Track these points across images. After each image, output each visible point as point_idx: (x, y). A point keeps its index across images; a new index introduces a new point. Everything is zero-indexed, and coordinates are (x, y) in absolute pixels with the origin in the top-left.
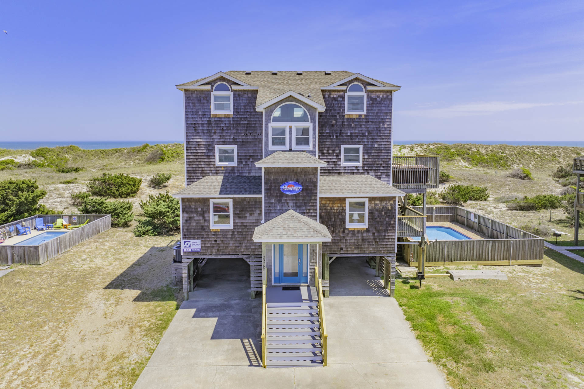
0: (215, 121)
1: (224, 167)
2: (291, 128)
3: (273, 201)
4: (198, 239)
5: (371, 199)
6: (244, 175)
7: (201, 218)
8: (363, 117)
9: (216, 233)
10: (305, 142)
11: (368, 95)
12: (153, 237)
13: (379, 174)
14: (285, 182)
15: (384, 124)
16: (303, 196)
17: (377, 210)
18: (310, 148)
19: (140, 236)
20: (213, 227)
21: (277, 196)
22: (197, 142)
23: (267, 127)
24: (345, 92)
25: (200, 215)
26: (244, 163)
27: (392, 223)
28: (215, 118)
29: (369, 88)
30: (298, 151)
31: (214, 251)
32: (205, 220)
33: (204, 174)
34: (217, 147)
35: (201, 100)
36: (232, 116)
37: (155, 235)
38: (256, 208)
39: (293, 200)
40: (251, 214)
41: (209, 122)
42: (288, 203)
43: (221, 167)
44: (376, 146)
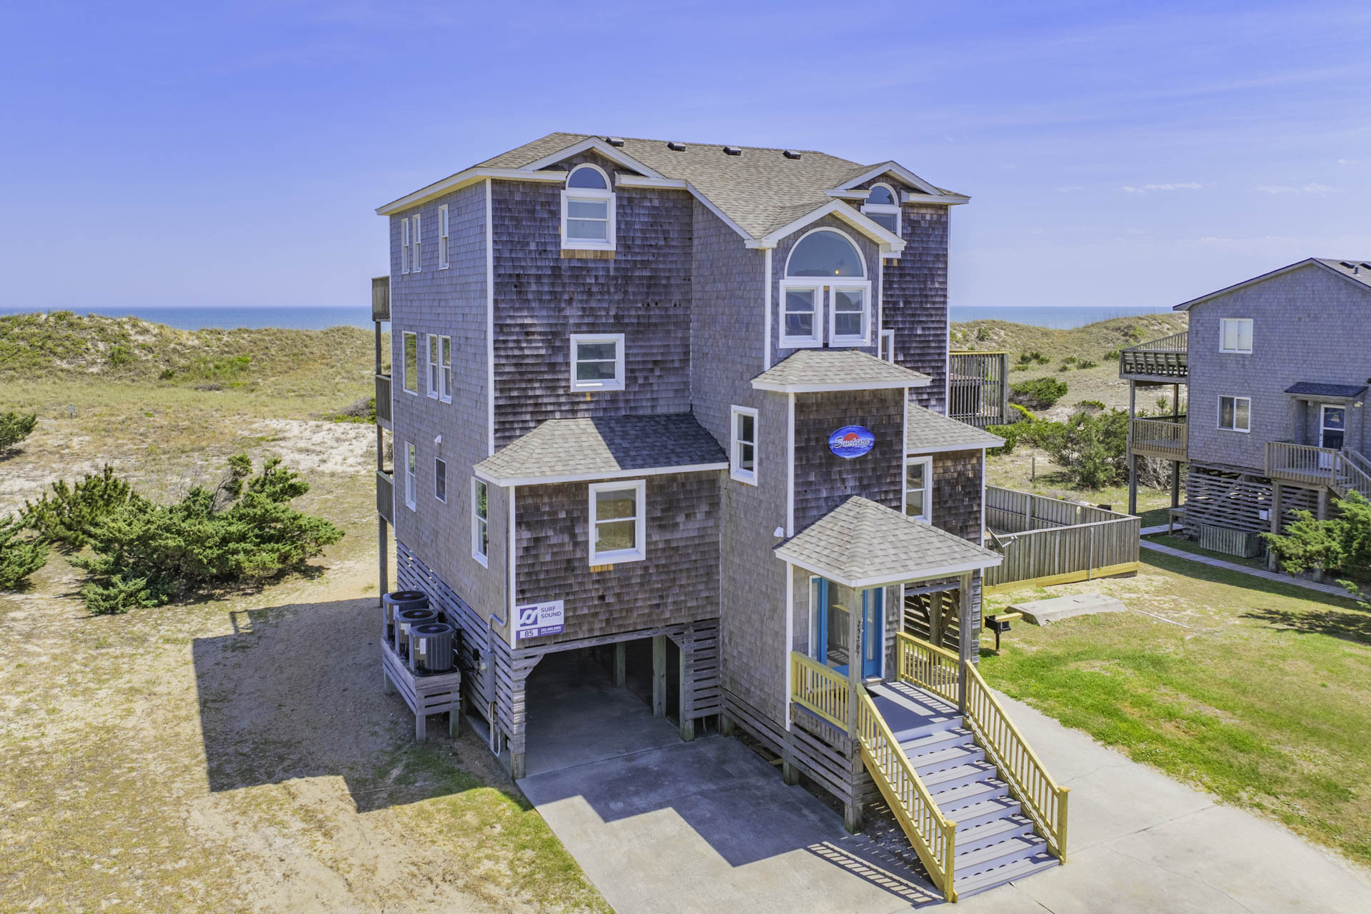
0: (571, 268)
1: (592, 394)
2: (827, 293)
3: (812, 478)
4: (556, 597)
5: (939, 457)
6: (641, 412)
7: (566, 538)
8: (895, 264)
9: (603, 576)
11: (903, 214)
12: (157, 610)
13: (925, 397)
14: (838, 426)
15: (933, 282)
16: (875, 461)
17: (948, 482)
18: (867, 342)
19: (113, 611)
20: (598, 560)
21: (821, 465)
22: (522, 325)
23: (775, 287)
25: (562, 531)
26: (641, 381)
27: (975, 508)
28: (570, 260)
31: (597, 626)
32: (576, 544)
33: (541, 416)
34: (576, 340)
35: (533, 211)
36: (612, 257)
37: (161, 604)
39: (853, 471)
41: (556, 272)
42: (843, 481)
43: (584, 394)
44: (919, 332)
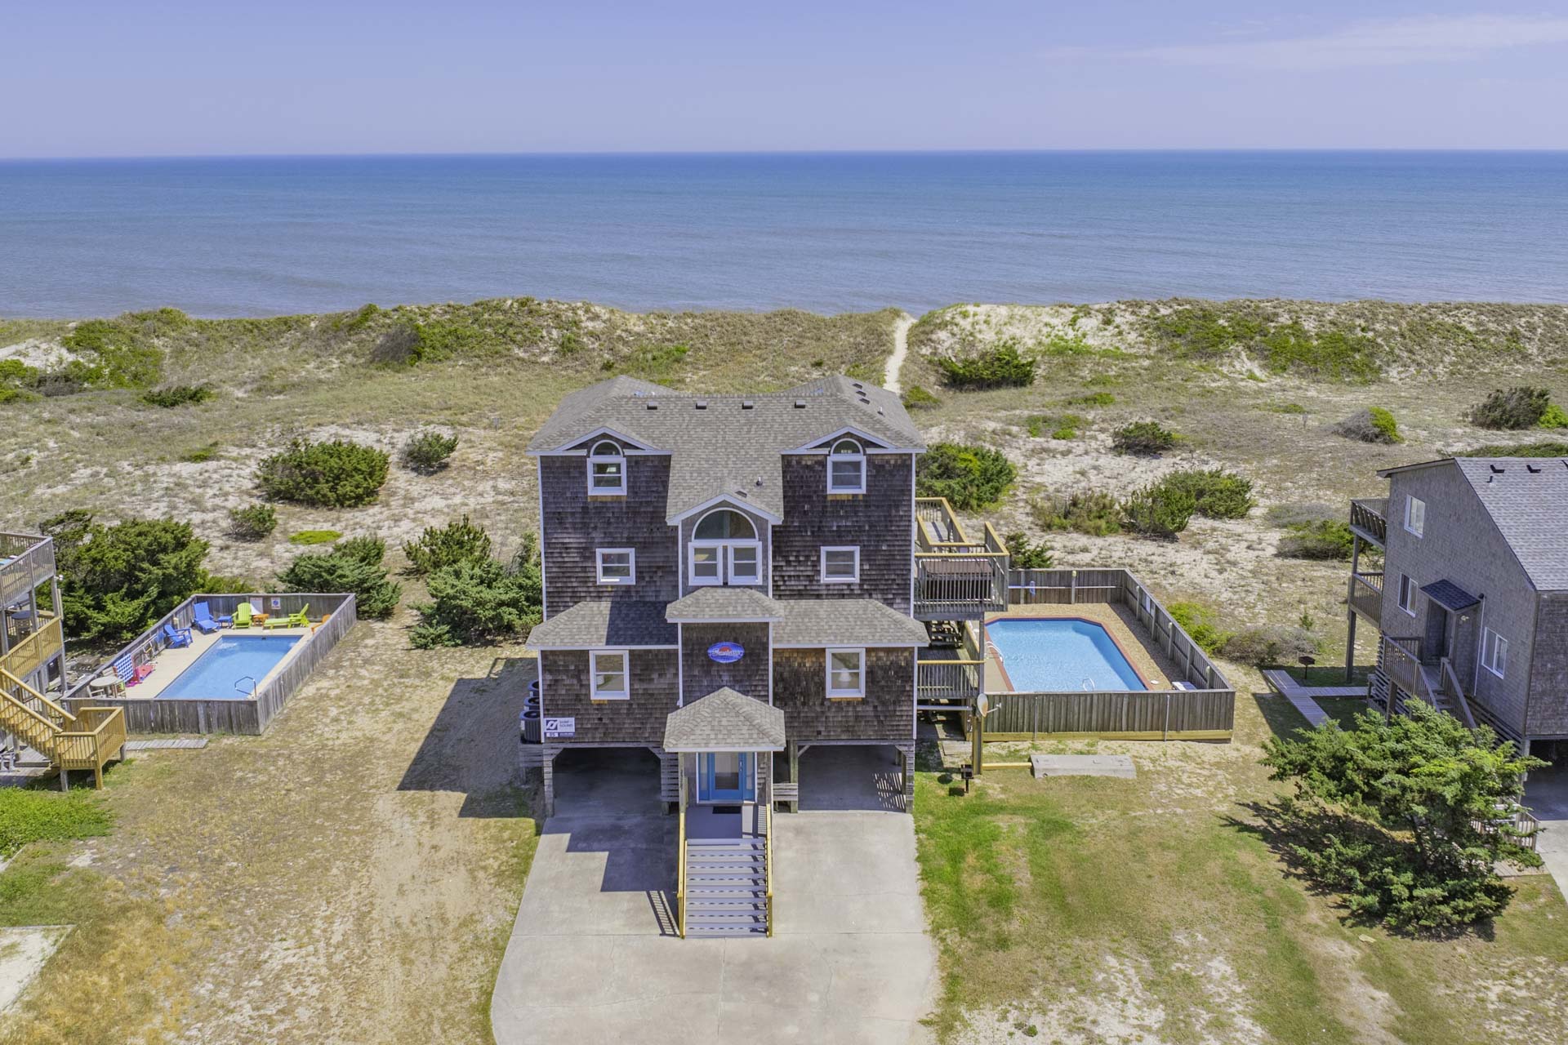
0: (596, 508)
1: (612, 587)
2: (725, 549)
3: (696, 673)
4: (569, 716)
5: (869, 651)
6: (648, 599)
7: (575, 682)
8: (861, 498)
9: (600, 706)
10: (750, 570)
11: (868, 461)
13: (891, 596)
14: (716, 641)
15: (898, 511)
16: (746, 665)
17: (881, 668)
18: (759, 581)
20: (596, 696)
21: (703, 666)
22: (563, 543)
23: (685, 547)
24: (826, 456)
25: (572, 677)
26: (647, 579)
27: (908, 688)
28: (594, 502)
29: (870, 451)
30: (739, 587)
31: (598, 735)
32: (581, 685)
33: (576, 599)
34: (599, 552)
35: (569, 473)
36: (624, 499)
38: (668, 664)
39: (728, 671)
40: (660, 675)
41: (585, 509)
42: (720, 676)
43: (606, 586)
44: (884, 548)
